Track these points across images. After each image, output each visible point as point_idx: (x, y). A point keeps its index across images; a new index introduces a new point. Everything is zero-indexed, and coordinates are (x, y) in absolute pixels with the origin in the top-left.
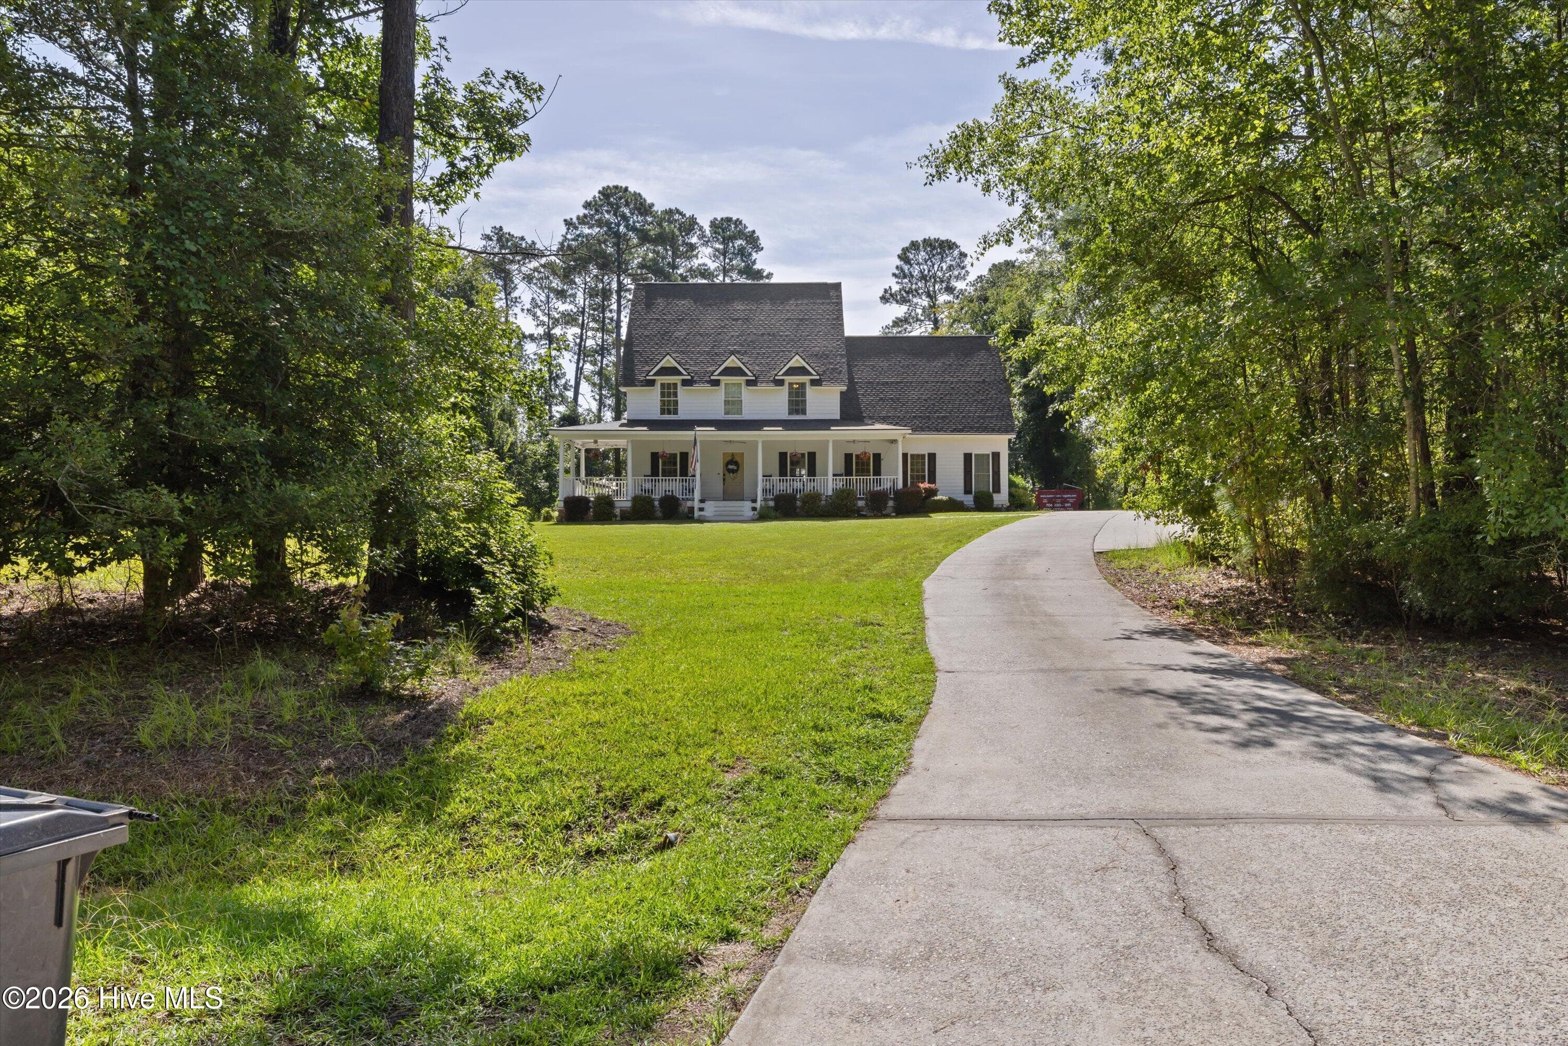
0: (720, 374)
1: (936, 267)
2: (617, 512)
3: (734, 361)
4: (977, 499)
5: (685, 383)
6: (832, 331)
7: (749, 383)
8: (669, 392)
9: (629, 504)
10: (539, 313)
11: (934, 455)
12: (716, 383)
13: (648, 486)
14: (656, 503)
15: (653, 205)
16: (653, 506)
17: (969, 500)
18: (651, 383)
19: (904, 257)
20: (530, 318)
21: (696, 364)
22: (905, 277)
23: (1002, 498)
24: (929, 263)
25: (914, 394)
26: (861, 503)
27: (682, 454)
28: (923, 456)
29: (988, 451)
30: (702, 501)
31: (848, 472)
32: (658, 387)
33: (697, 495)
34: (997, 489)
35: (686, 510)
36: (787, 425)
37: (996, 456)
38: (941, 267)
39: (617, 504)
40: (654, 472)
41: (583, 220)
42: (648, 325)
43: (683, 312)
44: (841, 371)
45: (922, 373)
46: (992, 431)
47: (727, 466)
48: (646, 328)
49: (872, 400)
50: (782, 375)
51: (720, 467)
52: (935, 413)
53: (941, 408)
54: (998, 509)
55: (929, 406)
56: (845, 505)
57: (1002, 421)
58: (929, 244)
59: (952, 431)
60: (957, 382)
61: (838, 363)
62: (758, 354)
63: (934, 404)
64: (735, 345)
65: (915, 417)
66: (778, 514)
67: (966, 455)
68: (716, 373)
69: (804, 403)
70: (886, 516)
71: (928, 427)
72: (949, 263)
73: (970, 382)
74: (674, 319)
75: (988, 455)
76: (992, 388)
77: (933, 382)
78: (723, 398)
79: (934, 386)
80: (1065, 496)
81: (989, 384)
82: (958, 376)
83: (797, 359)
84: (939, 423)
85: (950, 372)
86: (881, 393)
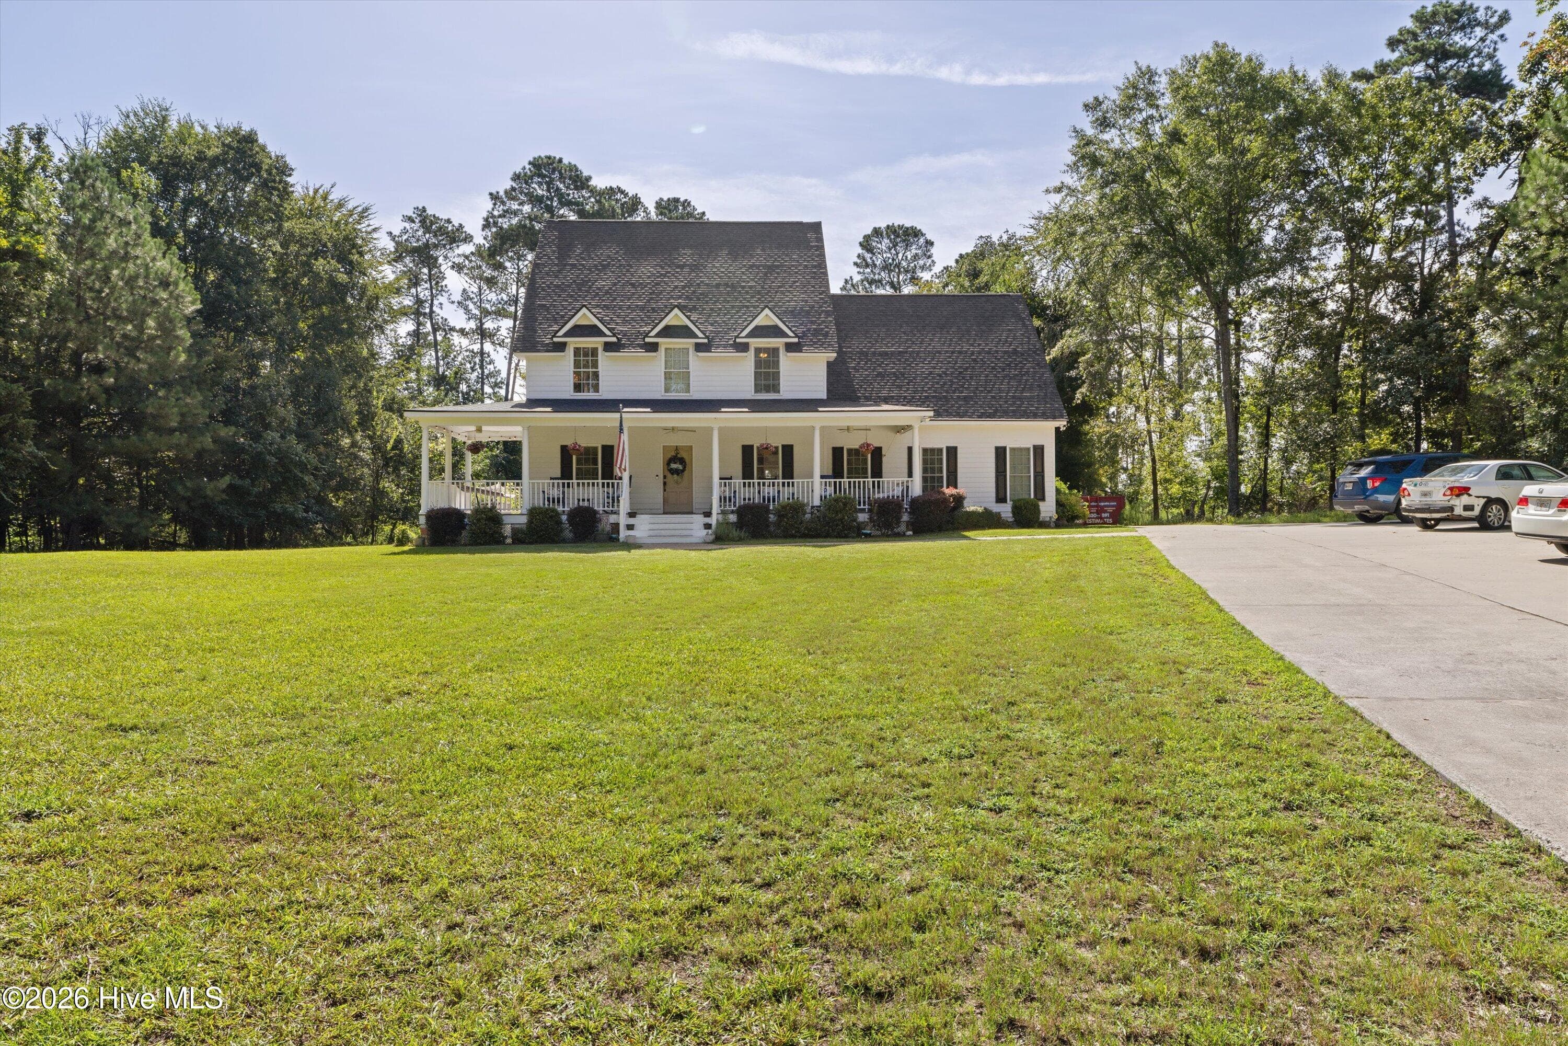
0: (657, 335)
1: (900, 256)
2: (507, 530)
3: (676, 318)
4: (1016, 509)
5: (608, 347)
6: (813, 282)
7: (699, 348)
8: (586, 358)
9: (524, 520)
10: (471, 306)
11: (955, 448)
12: (653, 347)
13: (555, 493)
14: (564, 518)
16: (559, 522)
17: (1006, 510)
18: (561, 347)
19: (866, 244)
20: (462, 311)
21: (625, 322)
22: (867, 266)
23: (1048, 509)
24: (893, 251)
25: (923, 368)
26: (862, 517)
27: (604, 447)
28: (941, 450)
29: (1028, 443)
30: (632, 515)
31: (837, 472)
32: (570, 352)
33: (624, 506)
34: (1041, 497)
35: (608, 528)
36: (755, 406)
37: (1039, 451)
38: (905, 255)
39: (506, 520)
40: (566, 473)
41: (511, 194)
42: (559, 271)
43: (609, 256)
44: (827, 333)
45: (931, 340)
46: (1034, 416)
47: (668, 464)
48: (556, 277)
49: (868, 376)
50: (746, 337)
51: (659, 466)
52: (954, 392)
53: (962, 386)
54: (1044, 525)
55: (945, 383)
56: (841, 520)
57: (1046, 403)
58: (893, 231)
59: (979, 417)
60: (979, 353)
61: (823, 322)
62: (712, 309)
63: (951, 381)
64: (680, 297)
65: (927, 397)
66: (742, 534)
67: (997, 449)
68: (653, 334)
69: (776, 376)
70: (900, 536)
71: (947, 411)
72: (914, 251)
73: (997, 352)
74: (596, 266)
75: (1028, 449)
76: (1026, 360)
77: (947, 352)
78: (663, 369)
79: (950, 357)
80: (1102, 504)
81: (1022, 354)
82: (979, 345)
83: (767, 315)
84: (961, 405)
85: (969, 340)
86: (879, 366)
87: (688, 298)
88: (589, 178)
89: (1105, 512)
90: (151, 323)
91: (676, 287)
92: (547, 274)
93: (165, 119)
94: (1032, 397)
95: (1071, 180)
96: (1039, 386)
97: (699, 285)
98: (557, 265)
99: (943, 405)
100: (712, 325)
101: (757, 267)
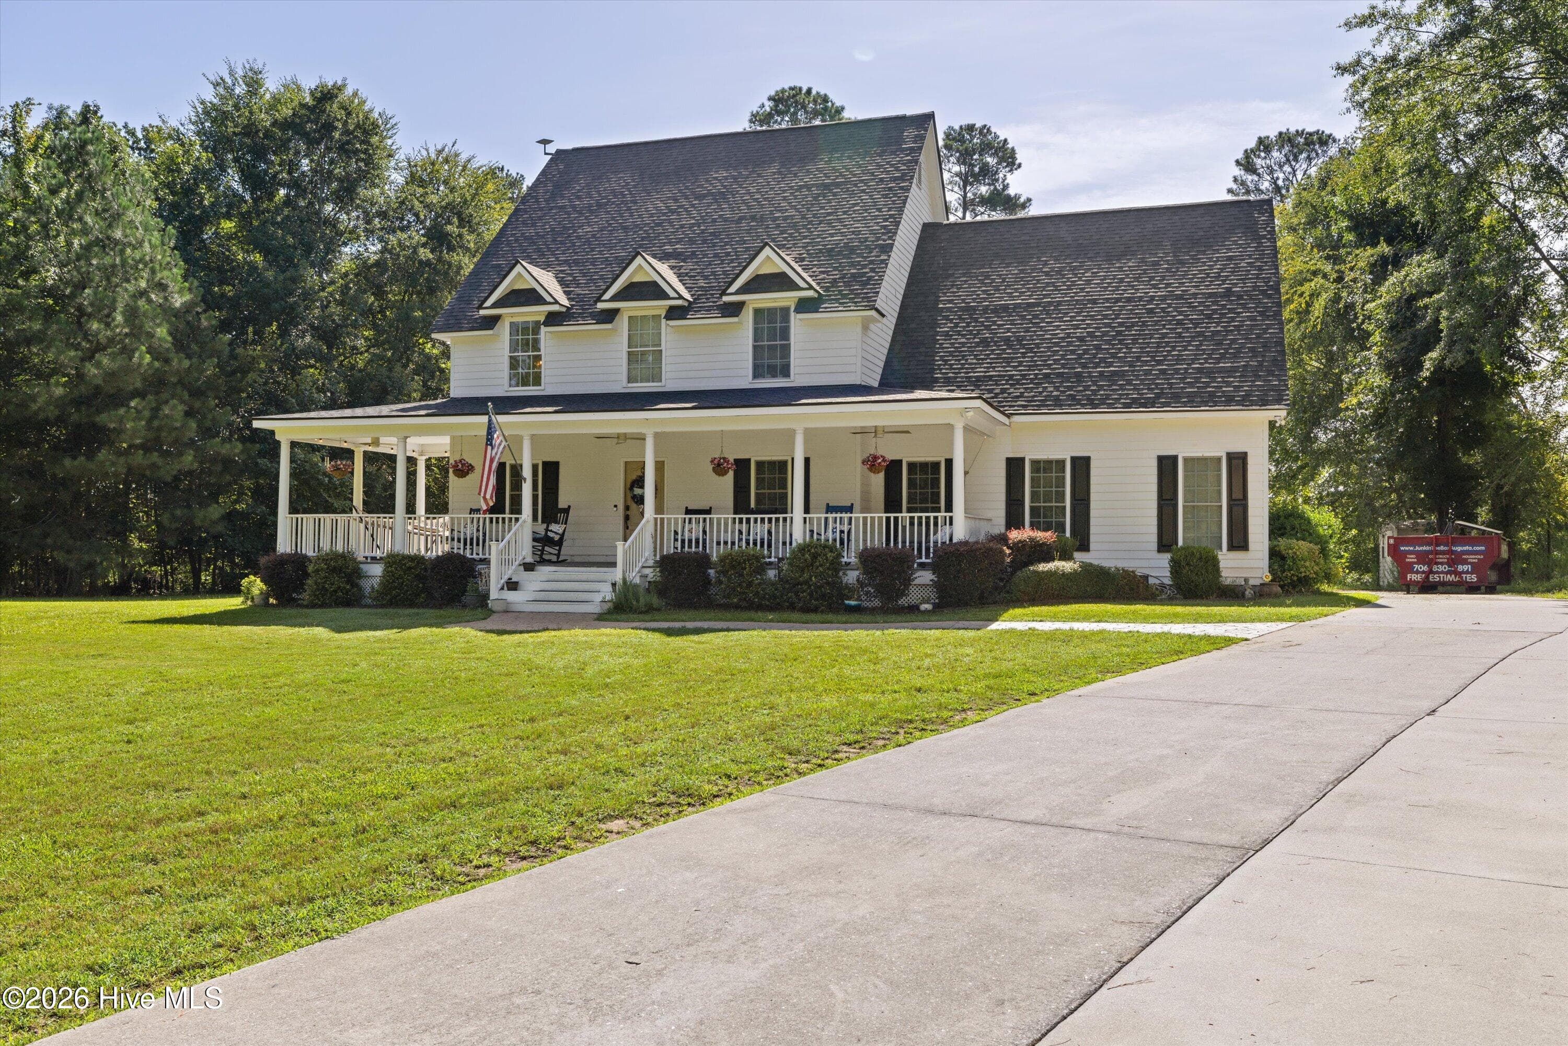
0: (614, 298)
2: (367, 586)
3: (640, 271)
4: (1175, 565)
5: (552, 320)
6: (882, 202)
7: (671, 313)
8: (524, 339)
11: (1087, 460)
12: (609, 316)
15: (843, 108)
16: (423, 576)
18: (491, 322)
19: (1247, 163)
21: (590, 282)
23: (1249, 569)
24: (1287, 168)
25: (1057, 328)
26: (851, 577)
27: (545, 464)
28: (1061, 463)
29: (1218, 449)
30: (531, 566)
31: (893, 500)
32: (505, 330)
34: (1239, 542)
37: (1238, 462)
39: (370, 570)
42: (540, 218)
43: (613, 192)
44: (870, 278)
45: (1088, 282)
46: (1229, 401)
47: (631, 489)
48: (534, 225)
49: (963, 344)
50: (739, 293)
51: (618, 493)
52: (1097, 365)
53: (1114, 356)
54: (1234, 593)
55: (1086, 352)
56: (807, 582)
57: (1258, 378)
59: (1126, 406)
60: (1163, 299)
61: (872, 262)
62: (716, 256)
63: (1098, 348)
64: (679, 241)
65: (1047, 376)
66: (655, 602)
67: (1161, 460)
68: (607, 296)
69: (785, 350)
71: (1073, 397)
73: (1195, 295)
74: (590, 206)
75: (1219, 459)
76: (1244, 306)
77: (1107, 300)
78: (625, 348)
79: (1109, 308)
80: (1459, 549)
81: (1240, 297)
82: (1168, 285)
83: (768, 257)
84: (1101, 387)
85: (1152, 278)
86: (988, 328)
87: (692, 241)
89: (1465, 562)
90: (119, 319)
91: (682, 226)
93: (259, 84)
94: (1233, 370)
96: (1252, 350)
97: (714, 221)
98: (541, 209)
99: (1070, 388)
100: (706, 277)
101: (808, 187)
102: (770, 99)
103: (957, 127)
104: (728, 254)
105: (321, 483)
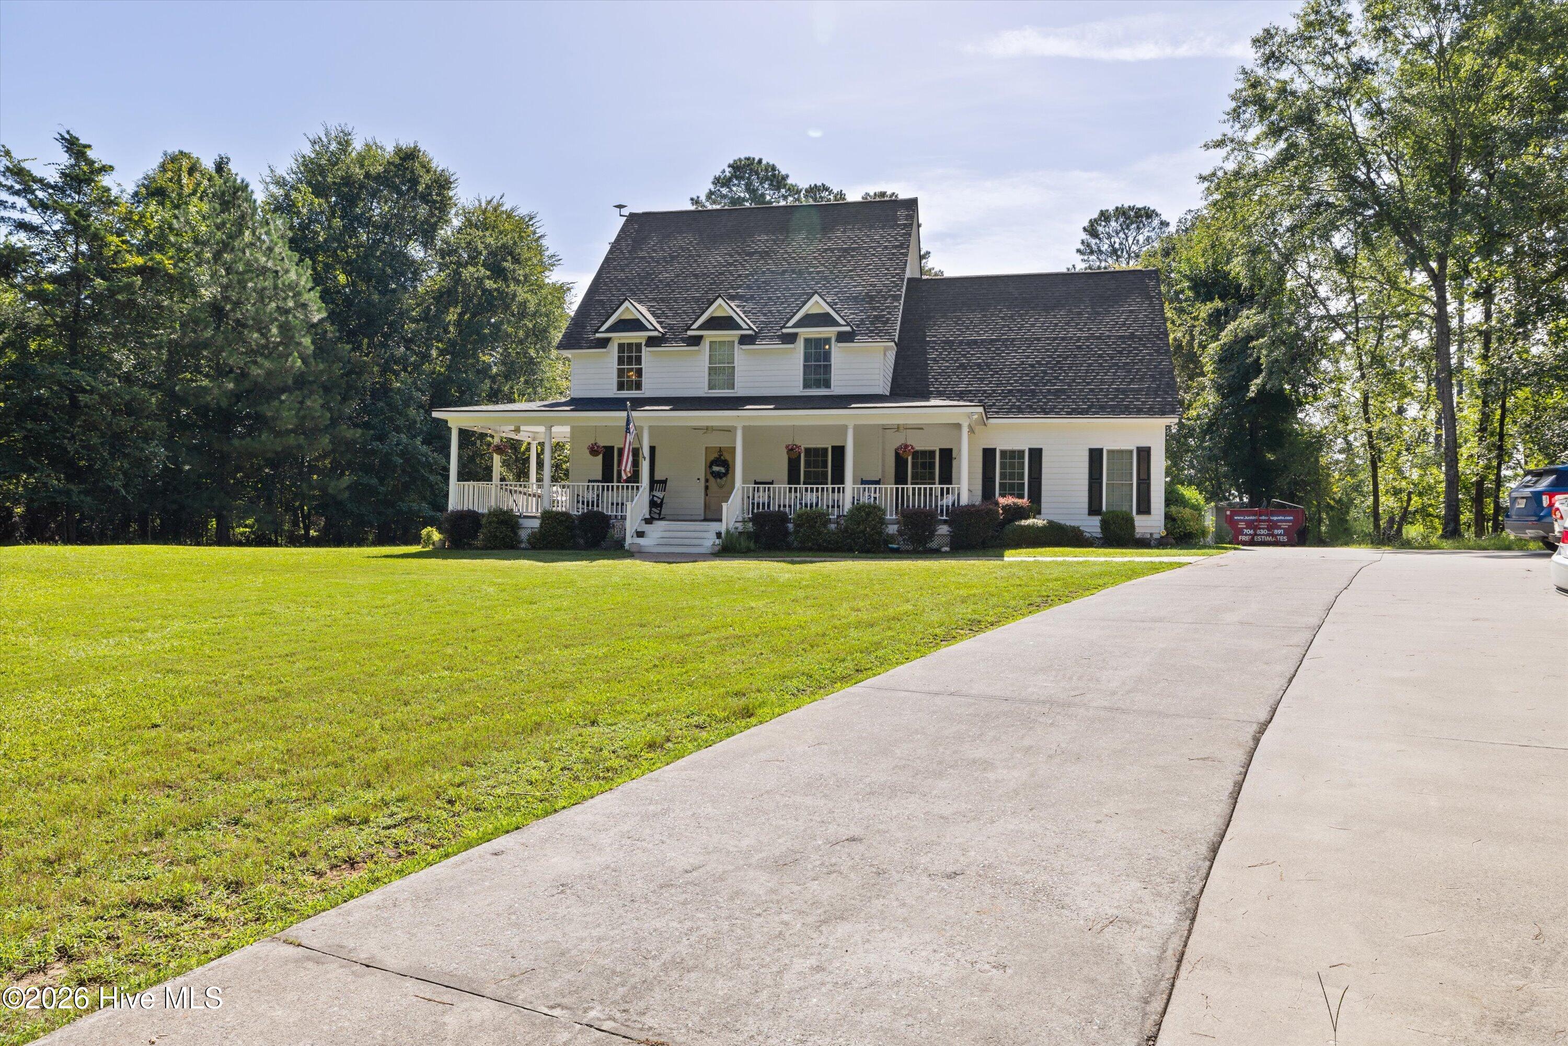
0: (700, 328)
1: (1130, 240)
2: (524, 534)
3: (719, 308)
4: (1108, 527)
5: (652, 342)
7: (744, 340)
8: (629, 356)
11: (1040, 450)
12: (696, 341)
16: (571, 527)
17: (1092, 526)
18: (604, 343)
19: (1091, 230)
22: (1092, 252)
23: (1152, 525)
24: (1122, 235)
26: (892, 529)
28: (1021, 453)
29: (1130, 443)
30: (644, 521)
31: (901, 478)
32: (613, 349)
34: (1145, 508)
37: (1144, 454)
38: (1136, 239)
39: (523, 524)
42: (627, 265)
43: (681, 247)
44: (888, 319)
45: (1033, 325)
46: (1139, 412)
47: (710, 467)
48: (623, 270)
49: (948, 367)
50: (794, 326)
51: (700, 470)
52: (1045, 385)
53: (1056, 378)
54: (1143, 543)
55: (1036, 375)
56: (863, 532)
57: (1158, 396)
58: (1121, 212)
59: (1068, 413)
60: (1087, 339)
61: (888, 307)
62: (770, 298)
63: (1044, 372)
64: (740, 287)
65: (1010, 391)
66: (752, 545)
67: (1092, 451)
68: (695, 326)
69: (827, 369)
70: (935, 553)
71: (1030, 407)
72: (1146, 234)
73: (1109, 337)
74: (665, 257)
75: (1131, 452)
76: (1144, 345)
77: (1048, 338)
78: (707, 364)
79: (1049, 344)
80: (1275, 518)
81: (1141, 339)
82: (1090, 329)
83: (817, 302)
84: (1049, 400)
85: (1078, 324)
86: (964, 356)
87: (749, 287)
88: (785, 177)
89: (1279, 528)
90: (274, 330)
91: (740, 276)
92: (615, 268)
93: (348, 144)
94: (1141, 390)
95: (1231, 130)
97: (764, 272)
98: (627, 259)
99: (1028, 400)
100: (765, 315)
101: (832, 251)
102: (729, 166)
103: (872, 194)
104: (778, 298)
105: (419, 462)
